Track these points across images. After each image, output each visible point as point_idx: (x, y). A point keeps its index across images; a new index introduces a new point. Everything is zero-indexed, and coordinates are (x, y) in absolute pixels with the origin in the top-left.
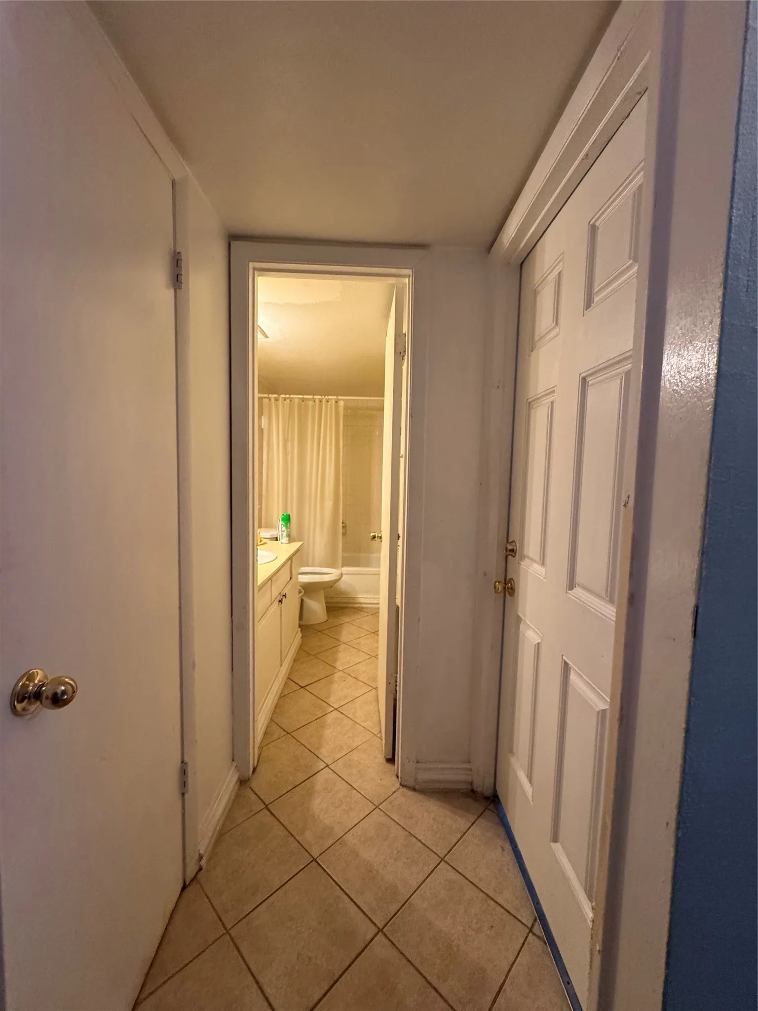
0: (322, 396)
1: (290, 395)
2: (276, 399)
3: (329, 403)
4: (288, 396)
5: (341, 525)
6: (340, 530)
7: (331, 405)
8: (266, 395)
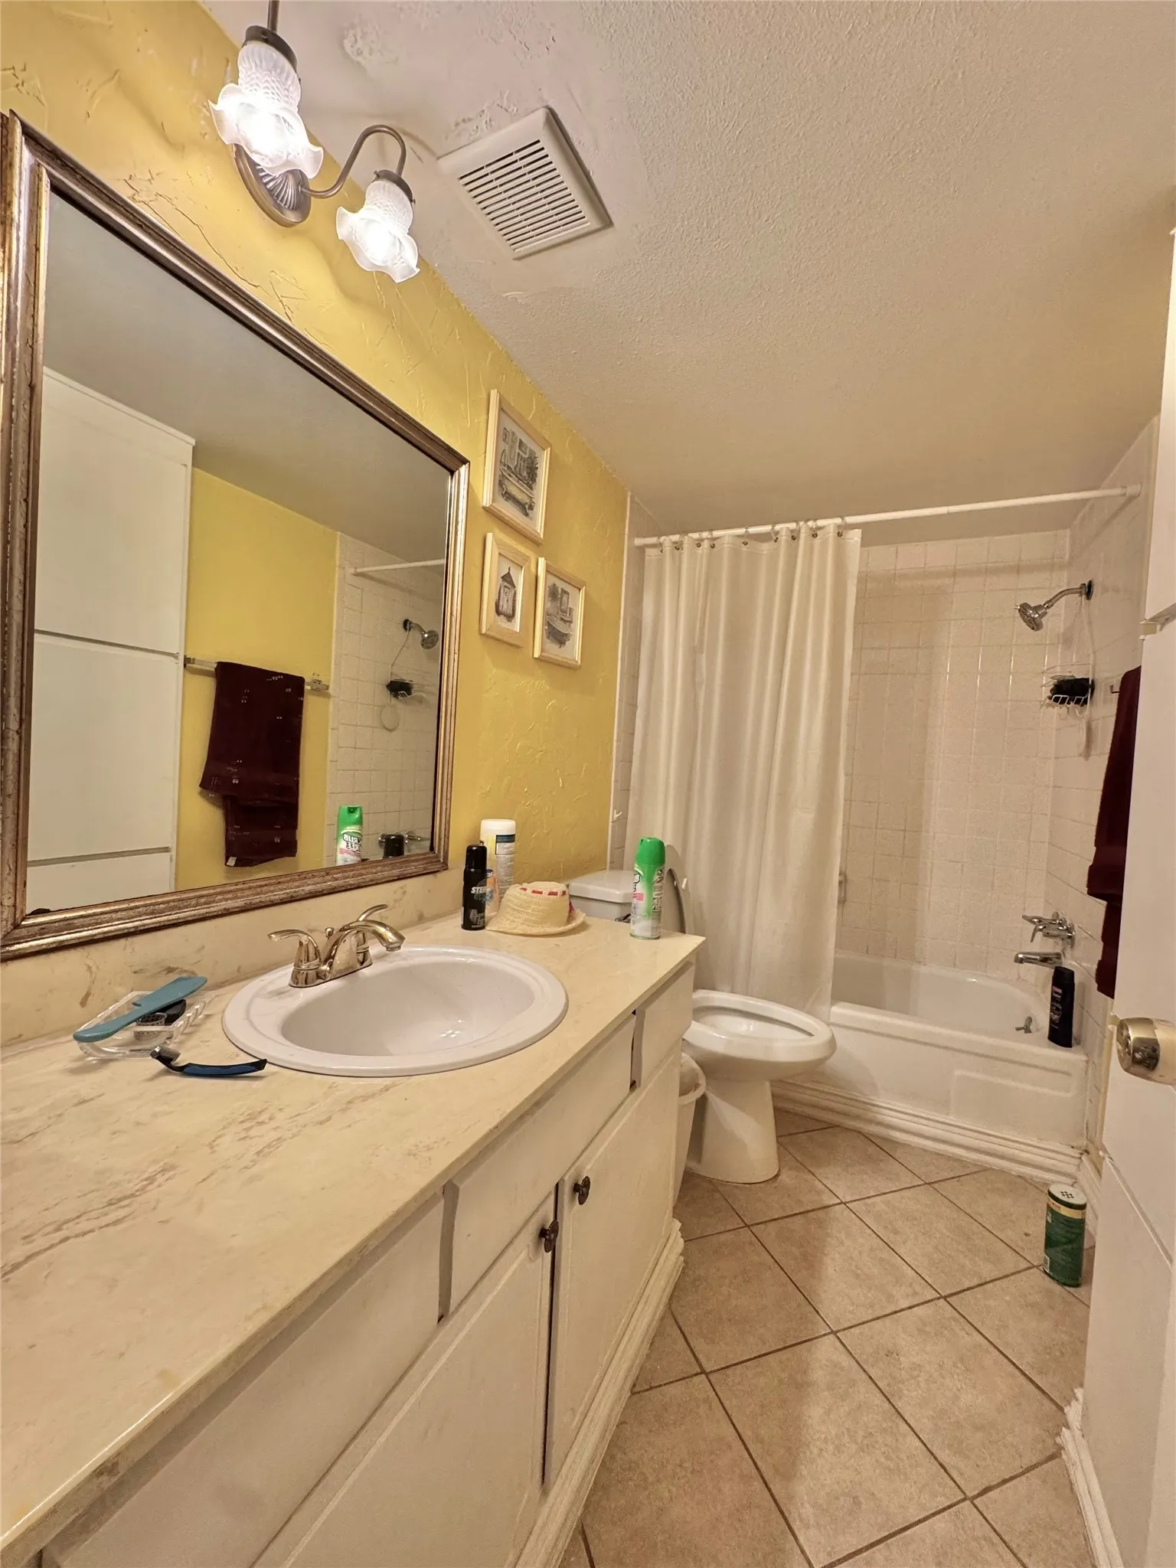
0: (797, 522)
1: (711, 530)
2: (678, 546)
3: (817, 541)
4: (705, 535)
5: (836, 878)
6: (834, 892)
7: (825, 542)
8: (653, 540)
